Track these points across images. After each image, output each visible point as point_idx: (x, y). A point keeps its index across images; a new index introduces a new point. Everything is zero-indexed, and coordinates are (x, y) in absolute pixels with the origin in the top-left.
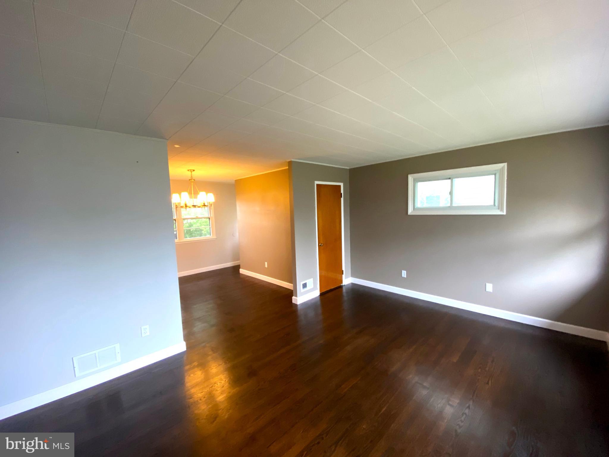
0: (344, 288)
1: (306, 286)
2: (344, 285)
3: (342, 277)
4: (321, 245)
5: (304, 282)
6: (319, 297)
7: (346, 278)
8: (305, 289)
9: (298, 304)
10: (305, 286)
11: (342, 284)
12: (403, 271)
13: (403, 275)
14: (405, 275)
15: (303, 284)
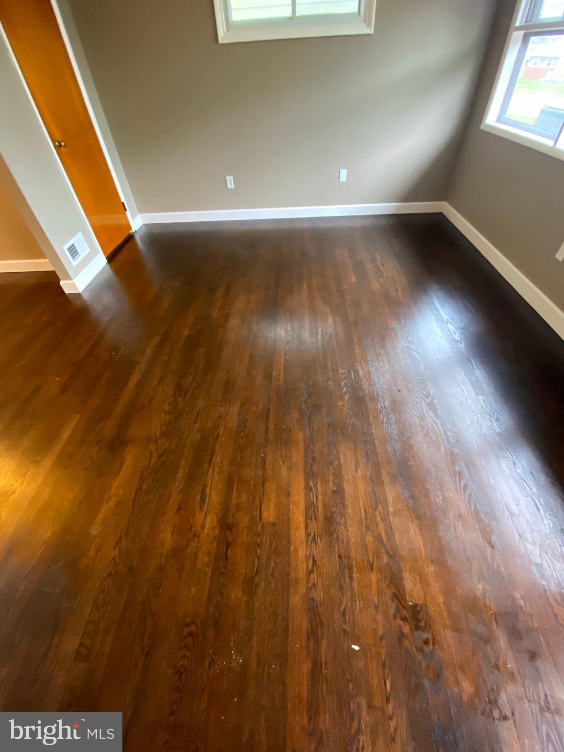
0: (137, 238)
1: (76, 251)
2: (136, 232)
3: (126, 217)
4: (60, 145)
5: (69, 245)
6: (108, 265)
7: (133, 218)
8: (79, 259)
9: (80, 292)
10: (73, 251)
11: (130, 232)
12: (228, 178)
13: (229, 187)
14: (231, 184)
15: (68, 249)
